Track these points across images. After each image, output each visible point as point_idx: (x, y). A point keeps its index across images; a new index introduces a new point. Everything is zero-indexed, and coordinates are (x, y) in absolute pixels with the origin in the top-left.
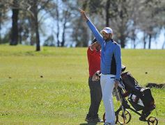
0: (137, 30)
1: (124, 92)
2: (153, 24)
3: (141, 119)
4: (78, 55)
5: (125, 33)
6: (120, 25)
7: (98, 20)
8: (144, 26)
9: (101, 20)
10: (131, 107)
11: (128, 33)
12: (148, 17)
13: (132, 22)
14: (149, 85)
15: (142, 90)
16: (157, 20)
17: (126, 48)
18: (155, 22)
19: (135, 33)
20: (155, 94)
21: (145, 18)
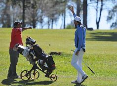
0: (43, 16)
1: (35, 58)
2: (55, 12)
3: (46, 76)
4: (4, 33)
5: (36, 18)
6: (32, 13)
7: (18, 9)
8: (48, 13)
9: (20, 9)
10: (40, 68)
11: (38, 18)
12: (51, 8)
13: (41, 11)
14: (52, 53)
15: (47, 57)
16: (57, 9)
17: (36, 28)
18: (56, 11)
19: (43, 18)
20: (56, 59)
21: (49, 8)
